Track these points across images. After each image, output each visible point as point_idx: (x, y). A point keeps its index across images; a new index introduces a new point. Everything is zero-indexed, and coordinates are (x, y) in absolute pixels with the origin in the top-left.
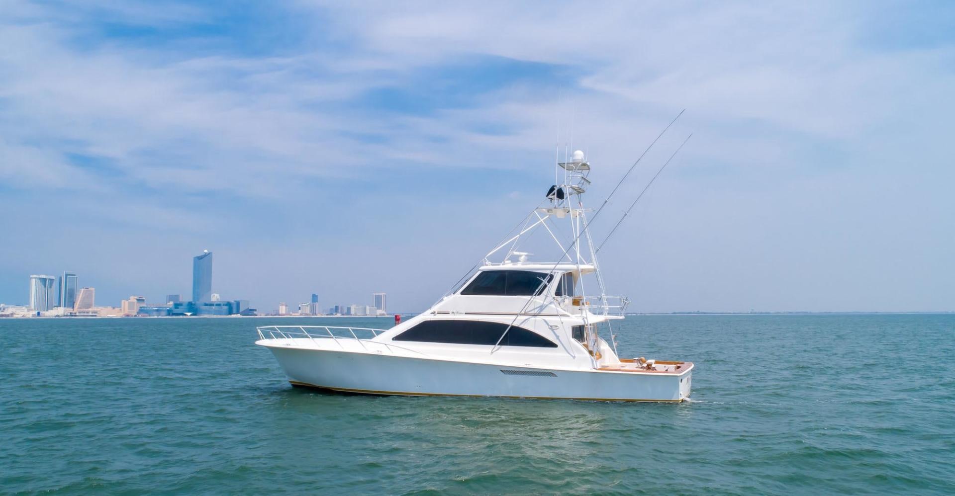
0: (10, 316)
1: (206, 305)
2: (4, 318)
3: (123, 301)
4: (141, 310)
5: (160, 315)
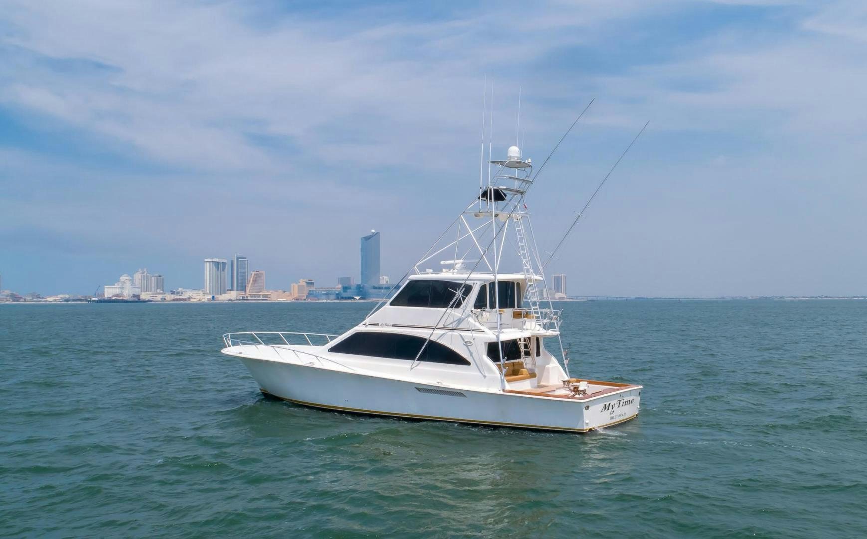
0: (187, 300)
1: (375, 288)
2: (182, 302)
3: (292, 285)
4: (310, 294)
5: (329, 299)
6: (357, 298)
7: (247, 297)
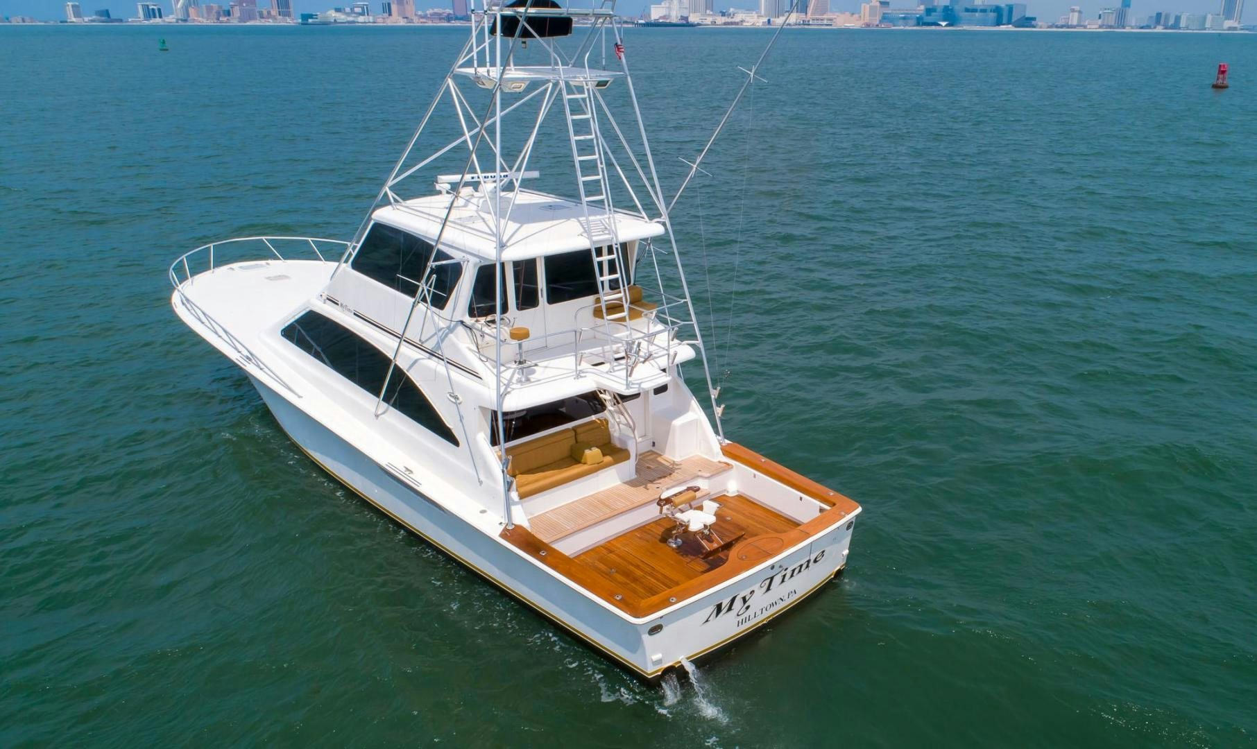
0: (740, 24)
1: (967, 10)
2: (734, 26)
3: (863, 5)
4: (885, 18)
5: (906, 25)
6: (944, 24)
7: (809, 21)
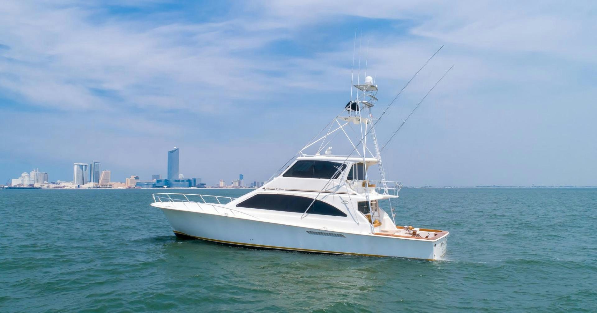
0: (63, 187)
1: (176, 181)
2: (60, 189)
3: (127, 179)
4: (137, 184)
5: (148, 187)
6: (165, 187)
7: (100, 186)
